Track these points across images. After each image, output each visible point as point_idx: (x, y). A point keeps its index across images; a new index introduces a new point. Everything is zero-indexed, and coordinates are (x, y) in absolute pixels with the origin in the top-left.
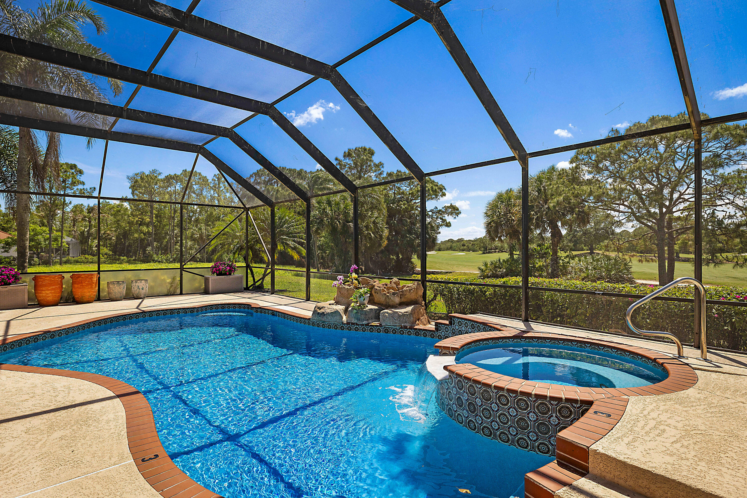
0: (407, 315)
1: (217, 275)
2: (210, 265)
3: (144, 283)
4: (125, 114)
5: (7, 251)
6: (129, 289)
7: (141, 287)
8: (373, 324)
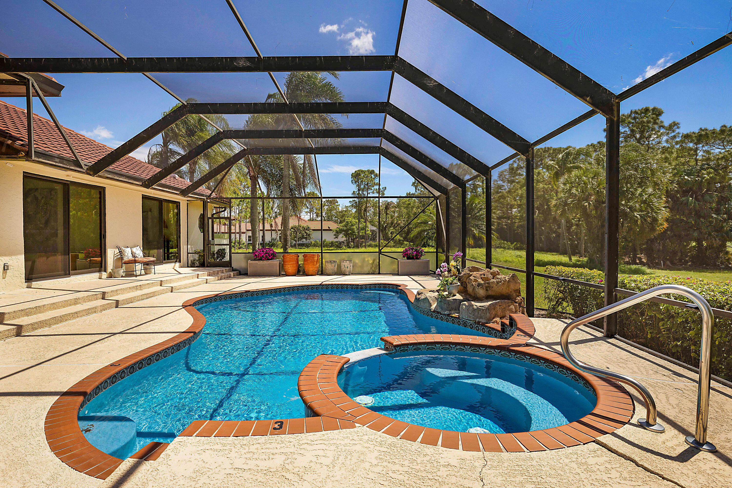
0: (483, 310)
1: (407, 259)
2: (401, 250)
3: (348, 263)
4: (303, 134)
5: (337, 237)
6: (339, 266)
7: (346, 266)
8: (453, 315)
